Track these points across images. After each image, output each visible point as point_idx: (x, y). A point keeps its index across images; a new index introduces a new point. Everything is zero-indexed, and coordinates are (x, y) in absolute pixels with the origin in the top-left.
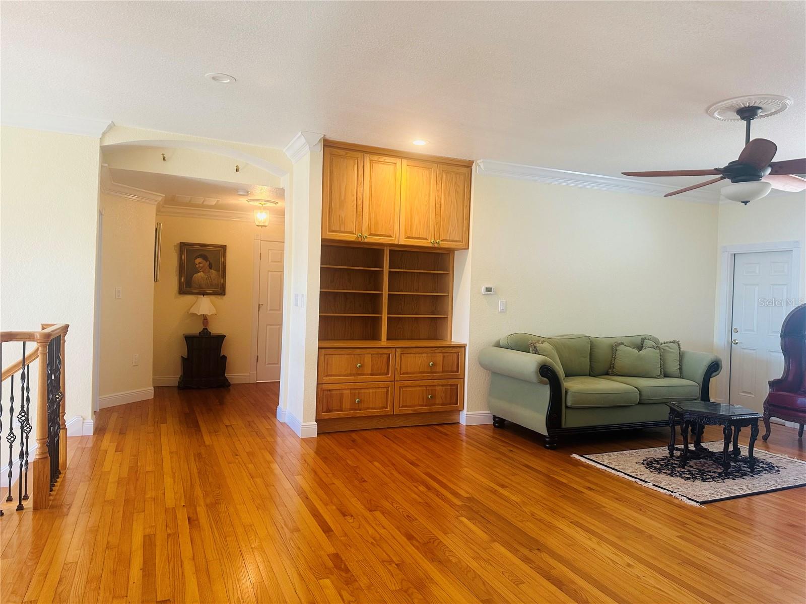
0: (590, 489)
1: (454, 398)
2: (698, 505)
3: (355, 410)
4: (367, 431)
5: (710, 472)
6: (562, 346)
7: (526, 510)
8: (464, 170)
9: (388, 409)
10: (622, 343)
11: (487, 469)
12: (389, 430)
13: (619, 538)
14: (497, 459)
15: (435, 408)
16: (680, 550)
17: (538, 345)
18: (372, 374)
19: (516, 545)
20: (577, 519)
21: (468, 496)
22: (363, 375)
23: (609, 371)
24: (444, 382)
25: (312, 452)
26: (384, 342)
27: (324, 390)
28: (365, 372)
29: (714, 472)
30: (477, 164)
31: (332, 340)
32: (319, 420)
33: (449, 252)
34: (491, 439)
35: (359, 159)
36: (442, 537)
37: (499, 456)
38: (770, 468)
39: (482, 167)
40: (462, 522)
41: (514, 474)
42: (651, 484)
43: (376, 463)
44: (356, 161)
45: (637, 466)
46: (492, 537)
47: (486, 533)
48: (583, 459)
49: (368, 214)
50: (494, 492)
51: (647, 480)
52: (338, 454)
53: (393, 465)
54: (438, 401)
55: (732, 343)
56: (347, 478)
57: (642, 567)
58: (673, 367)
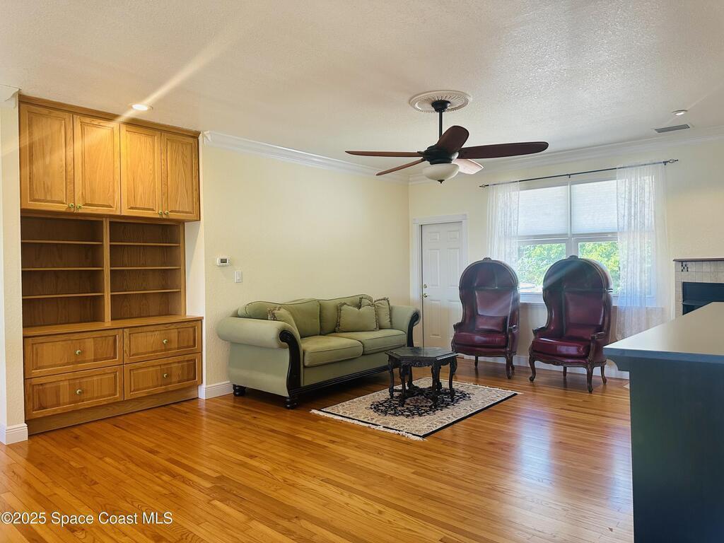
0: (333, 442)
1: (192, 373)
2: (421, 439)
3: (75, 402)
4: (93, 424)
5: (422, 406)
6: (296, 310)
7: (278, 477)
8: (191, 140)
9: (118, 396)
10: (345, 304)
11: (234, 441)
12: (121, 418)
13: (365, 486)
14: (241, 429)
15: (170, 387)
16: (417, 486)
17: (275, 312)
18: (95, 360)
19: (274, 518)
20: (327, 476)
21: (217, 475)
22: (84, 362)
23: (337, 329)
24: (180, 358)
25: (22, 460)
26: (108, 322)
27: (33, 385)
28: (87, 359)
29: (426, 406)
30: (204, 136)
31: (41, 326)
32: (29, 420)
33: (178, 225)
34: (231, 408)
35: (67, 120)
36: (196, 530)
37: (243, 425)
38: (464, 396)
39: (209, 139)
40: (215, 506)
41: (261, 442)
42: (381, 427)
43: (107, 459)
44: (63, 122)
45: (367, 411)
46: (248, 515)
47: (241, 512)
48: (321, 413)
49: (81, 182)
50: (244, 465)
51: (378, 423)
52: (58, 457)
53: (129, 457)
54: (174, 379)
55: (423, 296)
56: (71, 483)
57: (391, 511)
58: (385, 320)
